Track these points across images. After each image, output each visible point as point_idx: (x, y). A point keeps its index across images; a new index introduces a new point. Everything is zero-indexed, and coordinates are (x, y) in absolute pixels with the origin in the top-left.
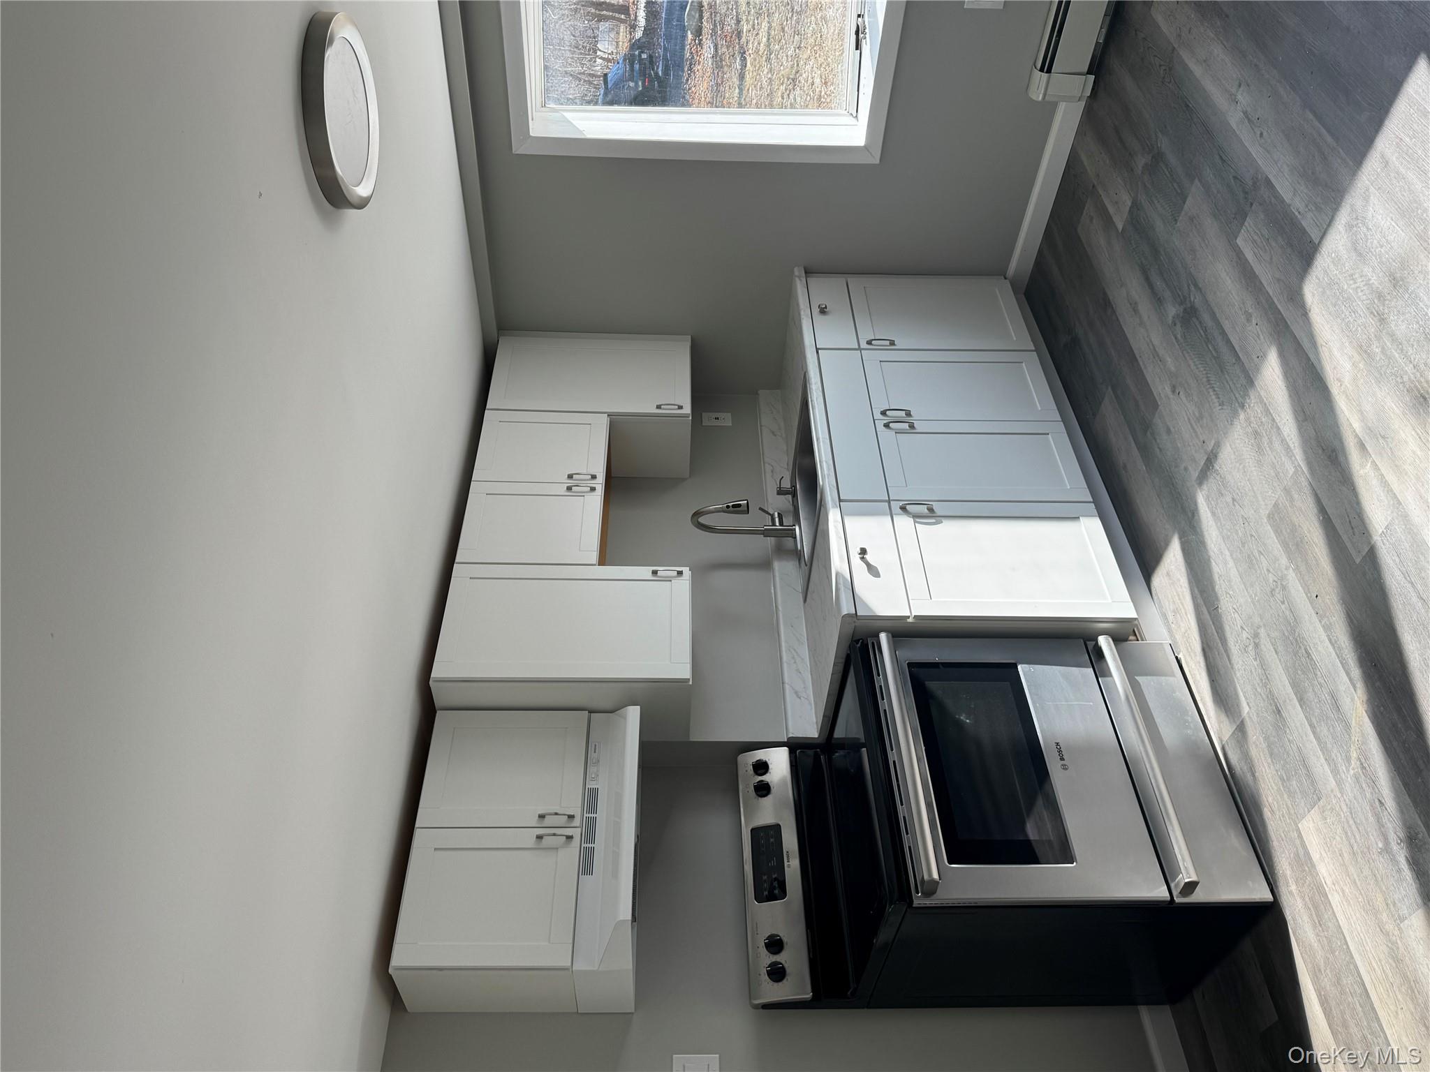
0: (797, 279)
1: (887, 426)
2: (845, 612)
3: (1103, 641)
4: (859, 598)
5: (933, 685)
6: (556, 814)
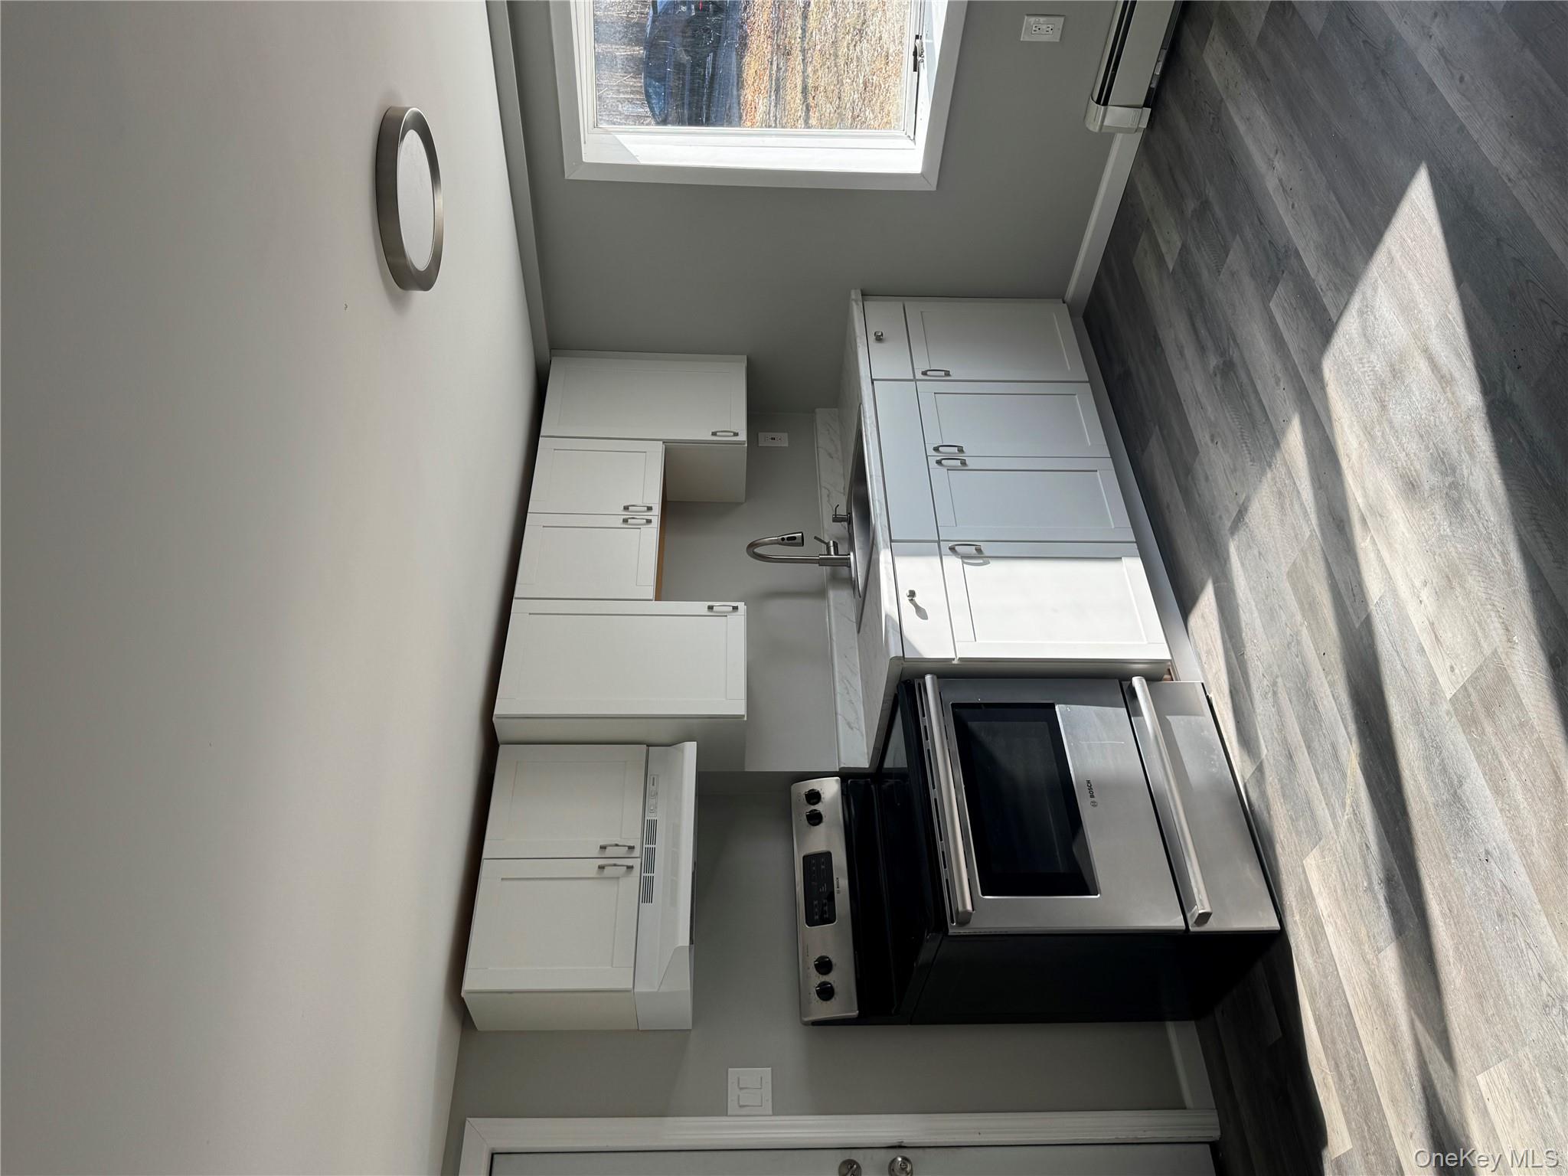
0: (854, 303)
1: (939, 462)
2: (893, 655)
3: (1137, 682)
4: (907, 640)
5: (974, 725)
6: (617, 845)
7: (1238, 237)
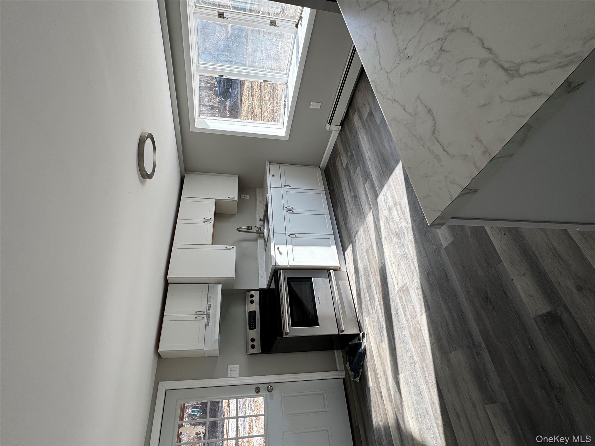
0: (267, 165)
1: (287, 211)
2: (273, 265)
3: (331, 271)
4: (277, 261)
5: (292, 283)
6: (200, 311)
7: (359, 166)
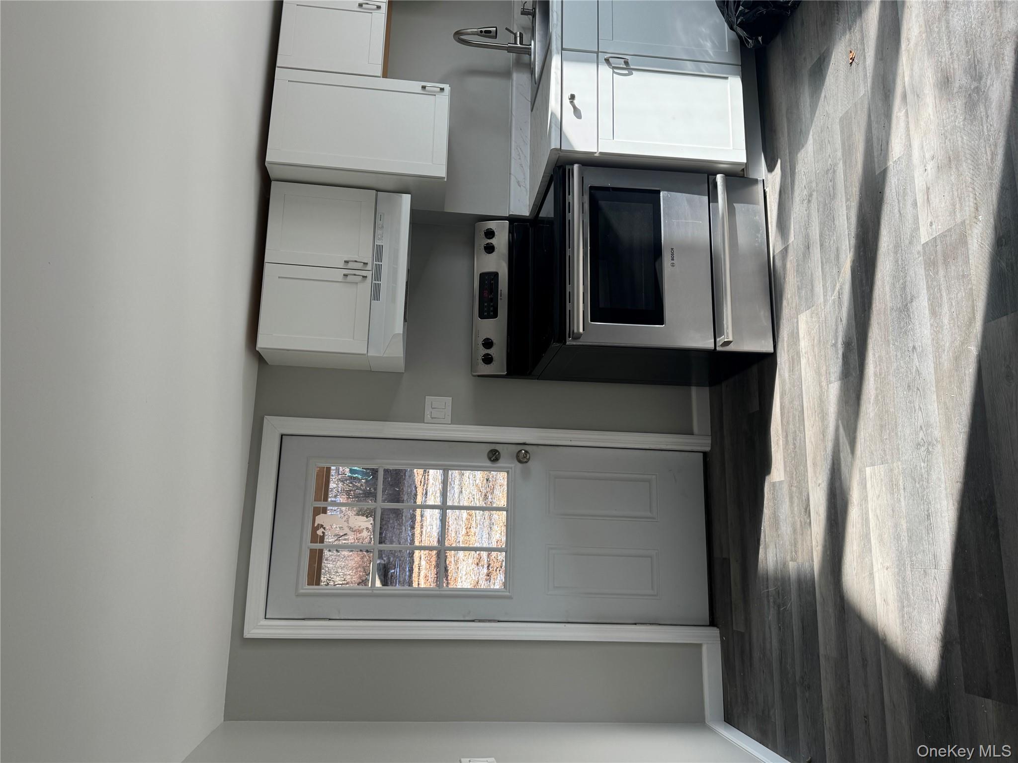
3: (719, 178)
5: (603, 204)
6: (356, 261)
